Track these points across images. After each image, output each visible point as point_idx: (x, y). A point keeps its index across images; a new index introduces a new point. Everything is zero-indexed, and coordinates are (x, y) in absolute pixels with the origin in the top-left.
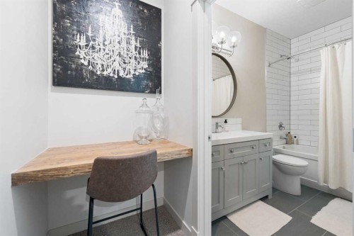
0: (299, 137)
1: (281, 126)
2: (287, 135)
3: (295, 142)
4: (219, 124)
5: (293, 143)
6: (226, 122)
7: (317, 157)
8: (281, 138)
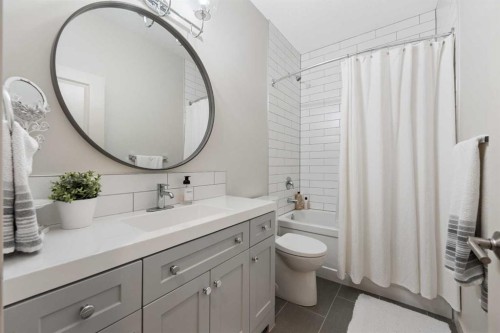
0: (311, 199)
1: (288, 183)
2: (296, 197)
3: (306, 206)
4: (166, 189)
5: (303, 208)
6: (187, 181)
7: (337, 232)
8: (288, 201)
